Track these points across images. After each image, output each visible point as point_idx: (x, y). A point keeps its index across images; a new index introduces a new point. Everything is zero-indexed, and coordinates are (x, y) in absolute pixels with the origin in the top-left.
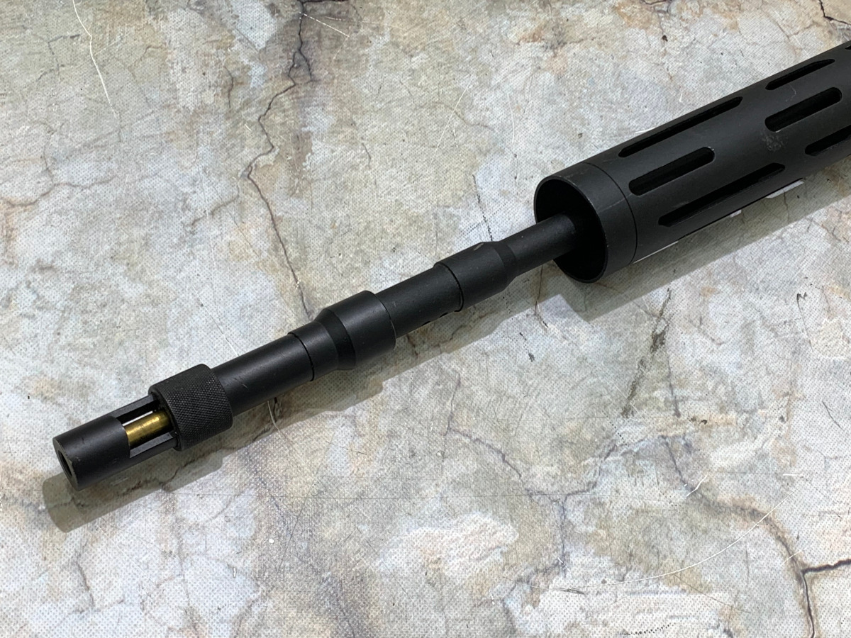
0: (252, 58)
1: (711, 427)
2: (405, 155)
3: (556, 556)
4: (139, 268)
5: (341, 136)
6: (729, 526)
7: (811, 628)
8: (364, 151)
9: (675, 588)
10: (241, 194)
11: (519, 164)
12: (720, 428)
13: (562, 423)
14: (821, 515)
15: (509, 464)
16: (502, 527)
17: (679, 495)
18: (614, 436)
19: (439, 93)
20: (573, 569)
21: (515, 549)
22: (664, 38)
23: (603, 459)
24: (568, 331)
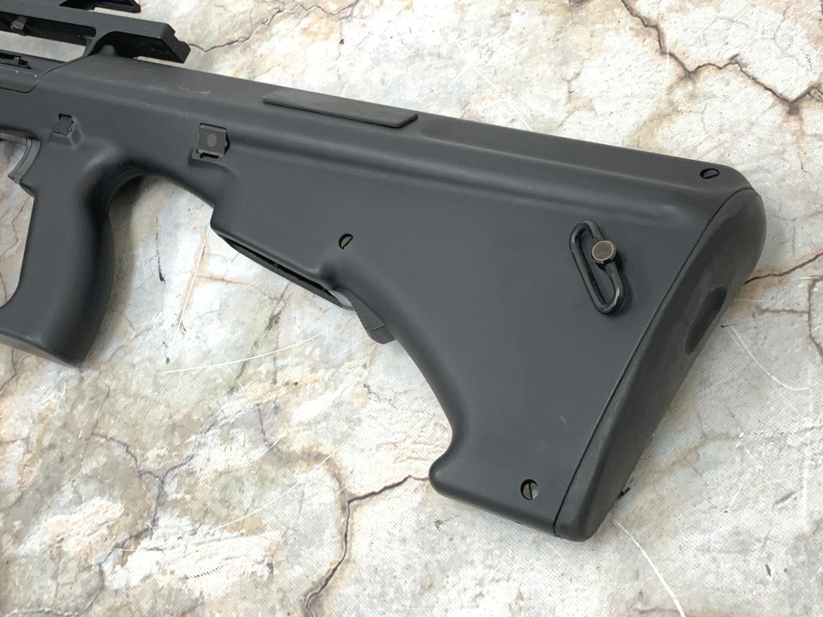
1: (300, 387)
3: (149, 523)
6: (294, 472)
7: (344, 552)
9: (237, 532)
12: (307, 387)
13: (178, 411)
14: (378, 447)
15: (130, 453)
16: (113, 505)
18: (218, 413)
20: (158, 531)
21: (118, 522)
22: (342, 42)
23: (203, 434)
24: (201, 331)
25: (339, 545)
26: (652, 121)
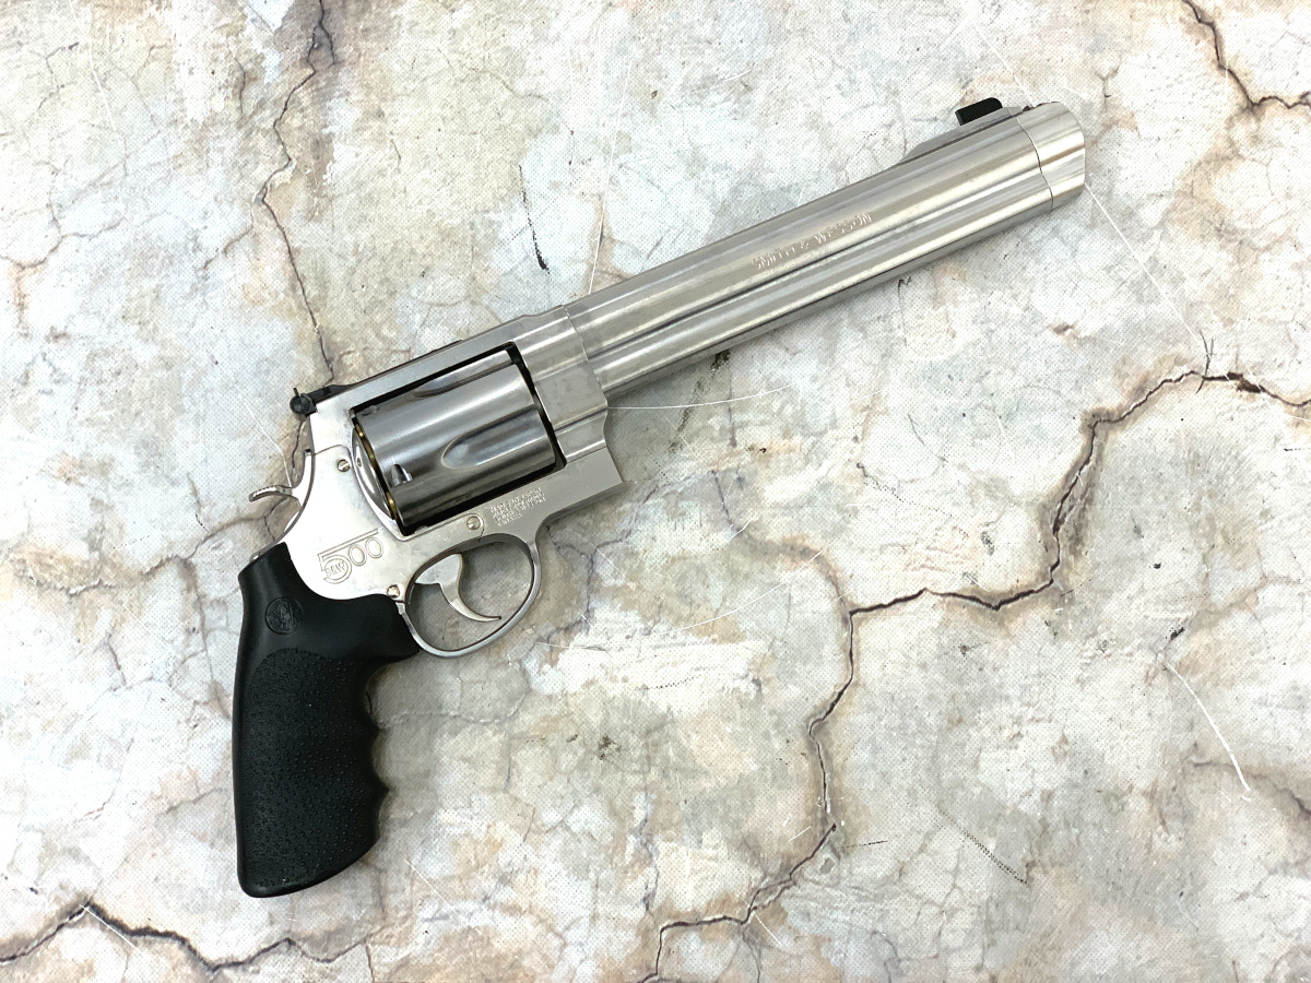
0: (266, 44)
1: (771, 455)
2: (440, 151)
3: (581, 614)
4: (151, 327)
5: (367, 134)
6: (775, 568)
7: (849, 673)
8: (393, 150)
9: (706, 637)
10: (255, 222)
11: (575, 143)
12: (780, 456)
14: (882, 549)
17: (723, 538)
18: (657, 475)
19: (483, 59)
20: (596, 625)
23: (641, 503)
25: (843, 665)
26: (1208, 163)
